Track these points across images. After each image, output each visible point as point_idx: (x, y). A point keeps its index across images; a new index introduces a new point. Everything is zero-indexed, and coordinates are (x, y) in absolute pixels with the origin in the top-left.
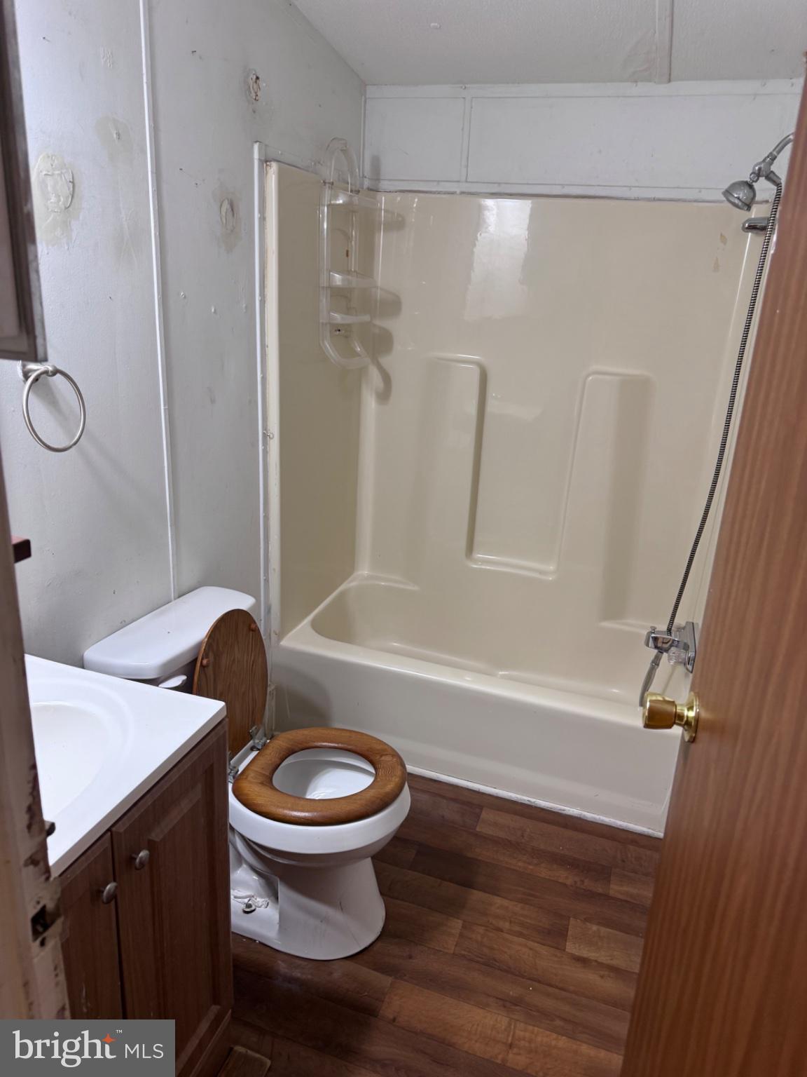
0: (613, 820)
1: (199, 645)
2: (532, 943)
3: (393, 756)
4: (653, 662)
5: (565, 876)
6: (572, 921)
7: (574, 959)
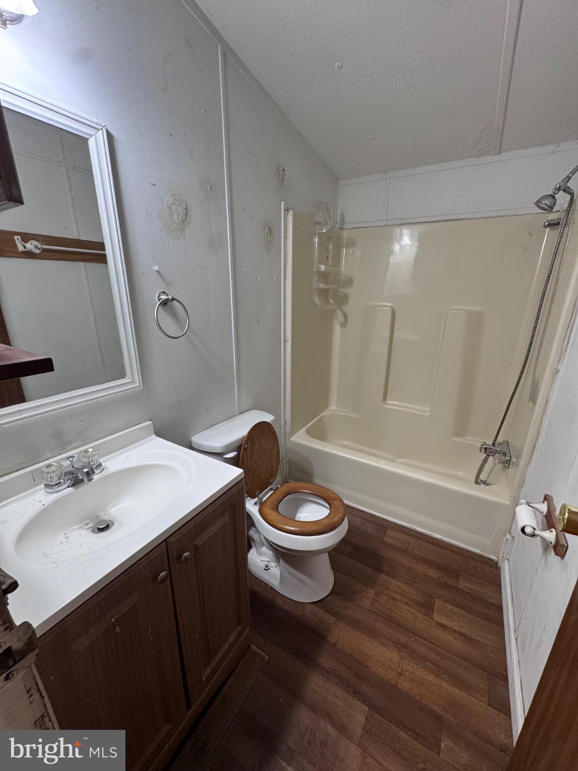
0: (459, 544)
1: (243, 438)
2: (414, 610)
3: (340, 501)
4: (483, 460)
5: (432, 573)
6: (437, 600)
7: (438, 624)
